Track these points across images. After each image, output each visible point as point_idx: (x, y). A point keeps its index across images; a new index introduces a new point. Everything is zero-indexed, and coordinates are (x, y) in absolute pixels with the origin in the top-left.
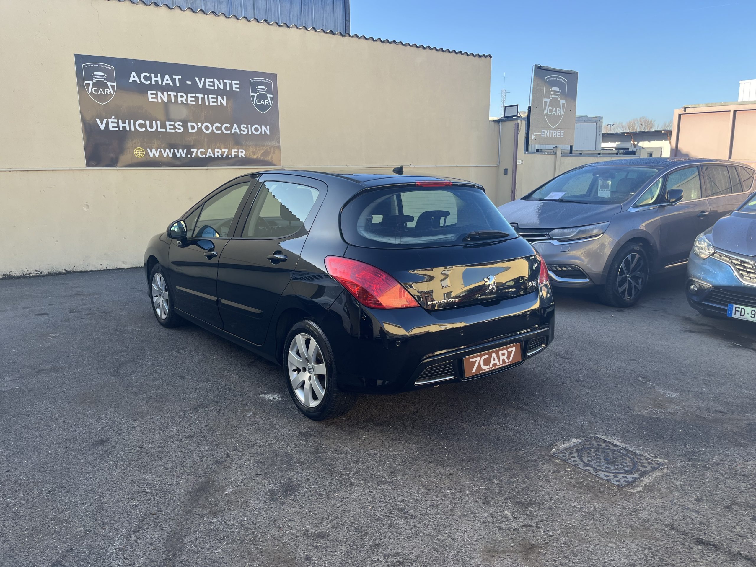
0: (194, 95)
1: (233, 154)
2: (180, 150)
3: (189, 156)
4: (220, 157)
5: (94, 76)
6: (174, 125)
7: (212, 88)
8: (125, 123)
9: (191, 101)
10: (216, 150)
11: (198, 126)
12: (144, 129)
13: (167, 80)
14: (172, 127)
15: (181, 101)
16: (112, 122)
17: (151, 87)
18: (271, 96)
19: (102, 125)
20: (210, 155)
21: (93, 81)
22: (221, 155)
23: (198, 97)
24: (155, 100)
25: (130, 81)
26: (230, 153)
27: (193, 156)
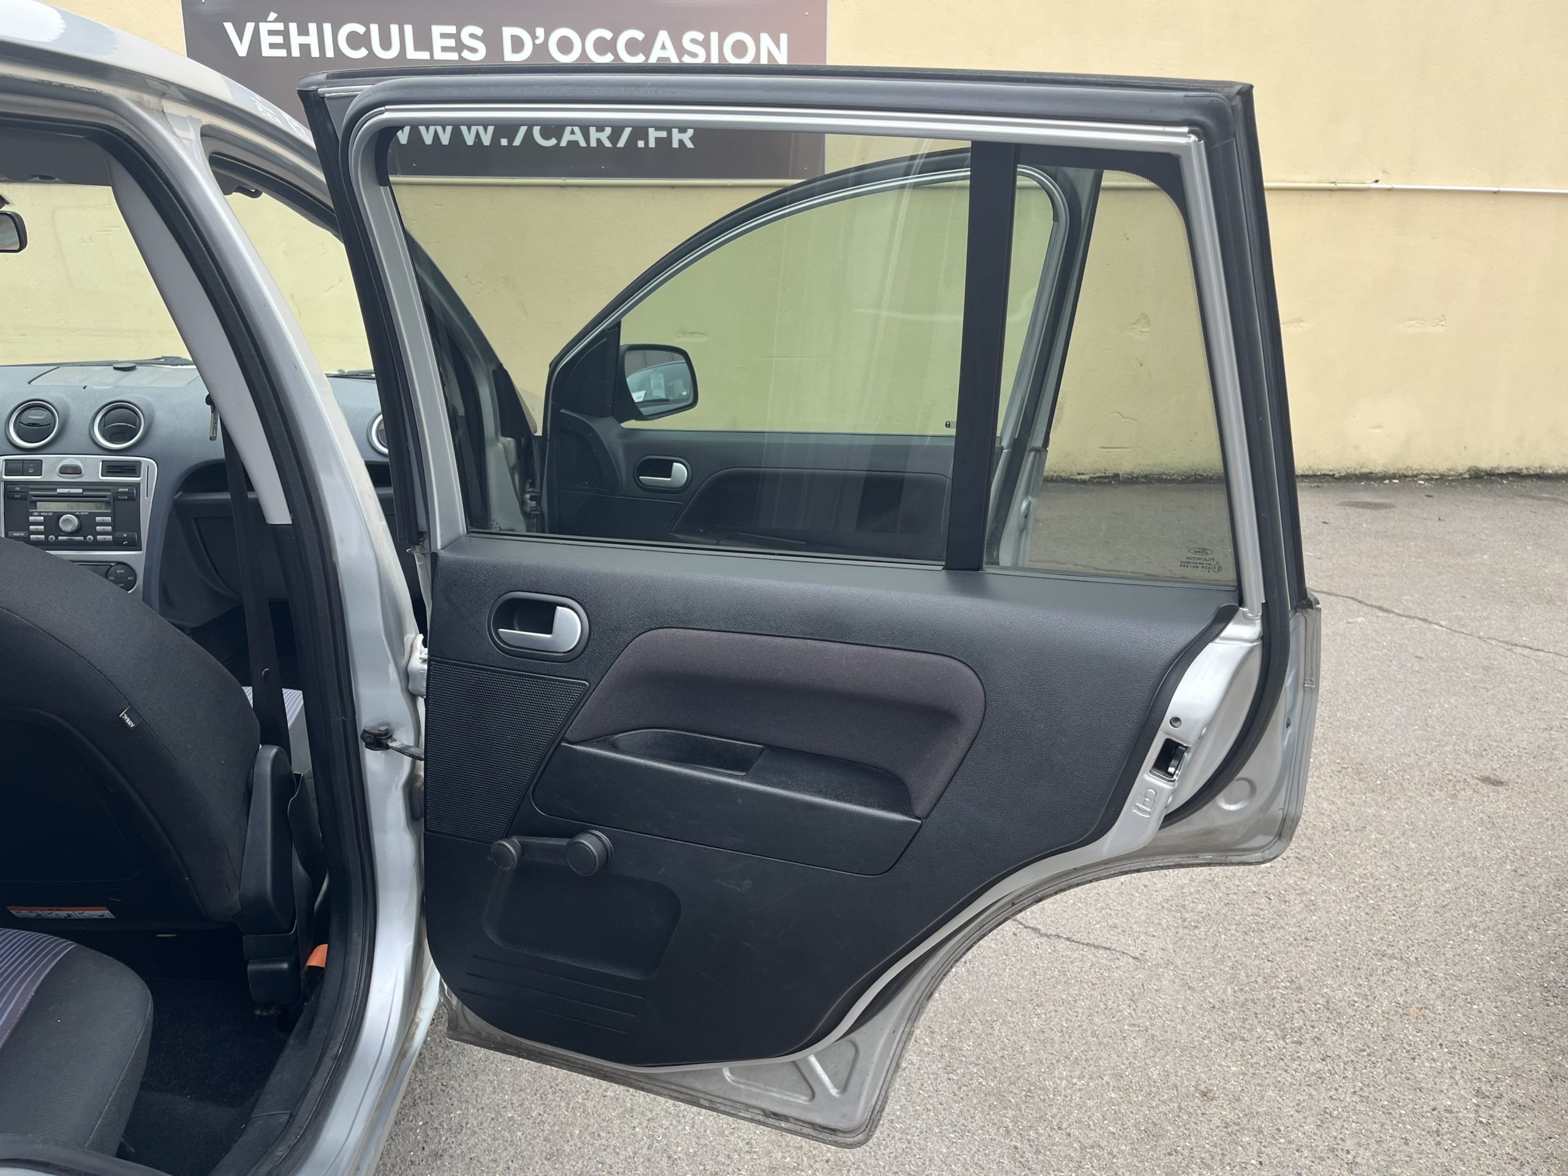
1: (653, 134)
3: (504, 142)
4: (608, 144)
6: (457, 37)
8: (308, 34)
11: (534, 37)
12: (362, 53)
14: (451, 43)
16: (271, 33)
19: (241, 40)
20: (573, 138)
22: (609, 138)
26: (641, 131)
27: (517, 142)
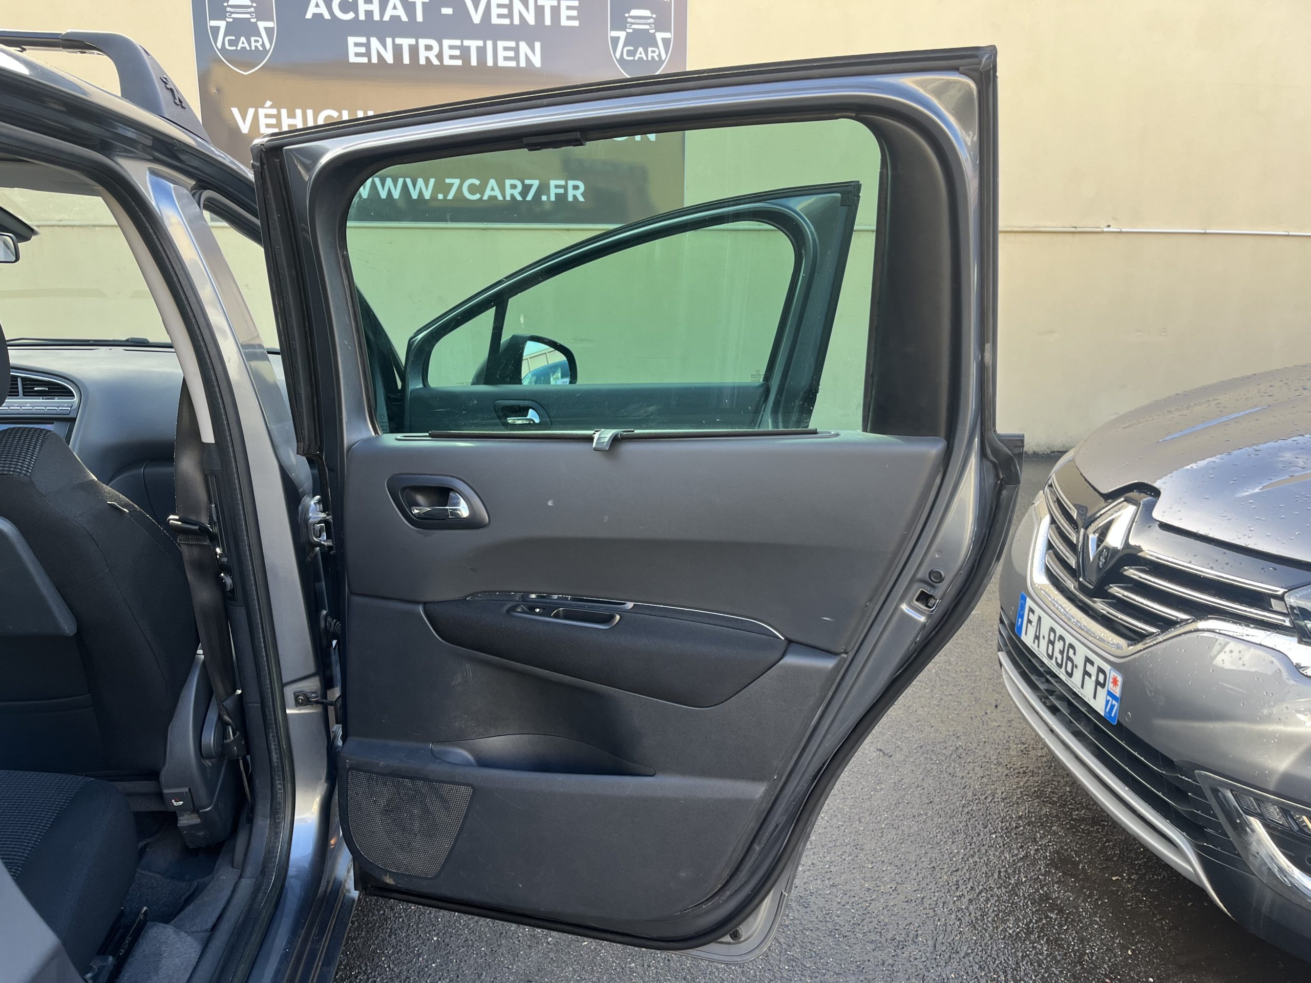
0: (457, 43)
1: (553, 191)
2: (420, 182)
3: (440, 196)
4: (519, 198)
5: (228, 9)
7: (506, 21)
8: (295, 115)
9: (452, 57)
10: (508, 182)
13: (395, 8)
15: (427, 59)
16: (267, 116)
17: (355, 27)
18: (667, 35)
19: (244, 121)
20: (493, 193)
21: (228, 19)
22: (520, 193)
23: (468, 48)
24: (365, 60)
25: (309, 16)
26: (543, 188)
27: (450, 197)
